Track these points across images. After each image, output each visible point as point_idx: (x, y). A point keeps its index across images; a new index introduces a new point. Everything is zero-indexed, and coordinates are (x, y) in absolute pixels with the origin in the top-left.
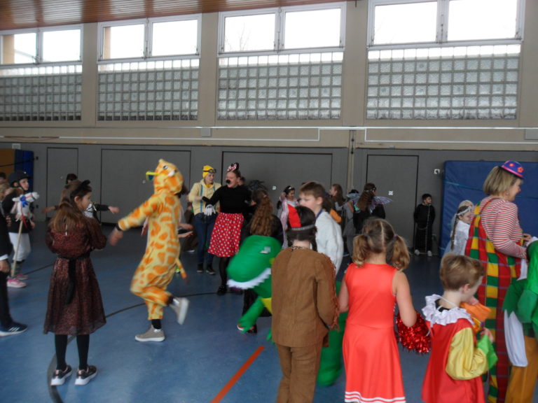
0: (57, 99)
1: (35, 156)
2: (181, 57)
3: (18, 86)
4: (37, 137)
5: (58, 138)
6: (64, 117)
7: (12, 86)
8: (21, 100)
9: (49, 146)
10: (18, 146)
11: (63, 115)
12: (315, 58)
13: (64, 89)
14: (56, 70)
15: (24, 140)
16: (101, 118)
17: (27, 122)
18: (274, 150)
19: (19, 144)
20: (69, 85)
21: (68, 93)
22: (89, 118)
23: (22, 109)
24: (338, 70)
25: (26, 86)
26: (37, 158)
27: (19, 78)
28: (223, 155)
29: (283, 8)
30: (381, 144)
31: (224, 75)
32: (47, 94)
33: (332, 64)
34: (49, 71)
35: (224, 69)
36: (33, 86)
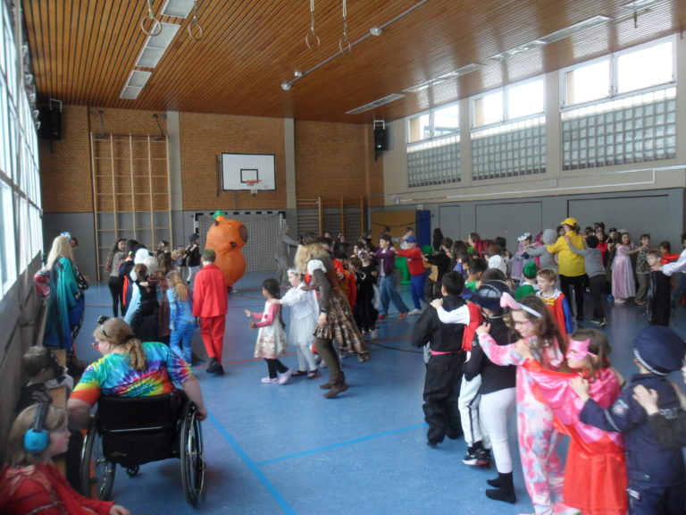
1: (432, 213)
2: (532, 117)
3: (420, 159)
5: (445, 198)
7: (416, 159)
10: (420, 207)
12: (648, 98)
13: (449, 157)
15: (424, 202)
16: (475, 179)
18: (612, 196)
20: (452, 153)
22: (466, 180)
24: (671, 107)
25: (425, 158)
27: (420, 152)
28: (568, 204)
29: (614, 53)
31: (567, 128)
32: (438, 162)
33: (666, 102)
35: (566, 122)
36: (429, 157)
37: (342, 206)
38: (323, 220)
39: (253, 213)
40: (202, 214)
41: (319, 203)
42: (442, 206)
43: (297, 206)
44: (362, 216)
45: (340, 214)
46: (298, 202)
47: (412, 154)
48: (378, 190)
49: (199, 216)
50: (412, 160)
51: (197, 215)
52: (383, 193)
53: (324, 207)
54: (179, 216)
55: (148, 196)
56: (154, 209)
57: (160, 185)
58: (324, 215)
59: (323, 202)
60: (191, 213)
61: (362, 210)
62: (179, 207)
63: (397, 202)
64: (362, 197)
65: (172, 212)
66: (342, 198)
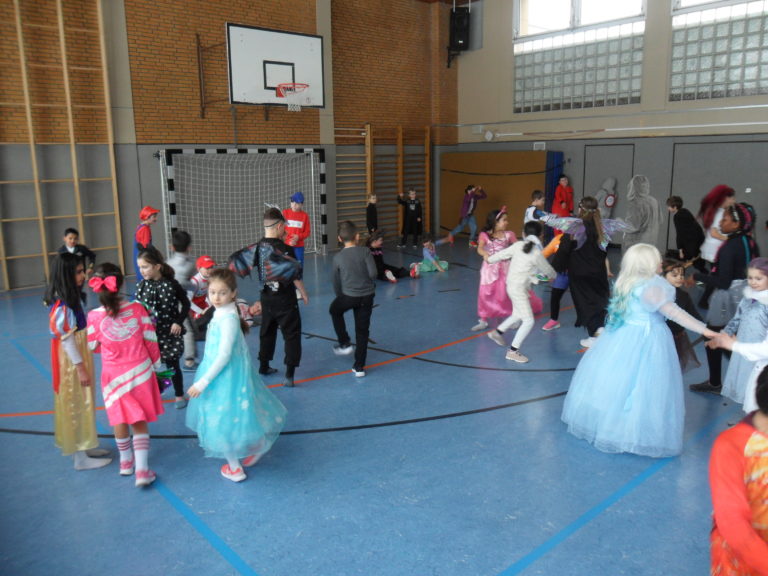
0: (601, 76)
1: (566, 158)
3: (542, 64)
4: (571, 132)
5: (603, 130)
6: (614, 101)
7: (534, 64)
8: (547, 82)
9: (588, 142)
10: (543, 146)
11: (611, 97)
13: (614, 60)
14: (602, 35)
15: (550, 137)
17: (556, 112)
19: (544, 143)
20: (621, 53)
21: (619, 65)
23: (547, 95)
25: (554, 63)
26: (569, 160)
27: (543, 52)
32: (586, 69)
34: (590, 37)
36: (565, 61)
37: (400, 141)
38: (374, 164)
39: (272, 151)
40: (180, 151)
41: (367, 135)
42: (589, 144)
43: (336, 139)
44: (428, 158)
45: (396, 156)
46: (336, 132)
47: (523, 56)
48: (450, 116)
49: (174, 156)
50: (523, 67)
51: (169, 153)
52: (456, 122)
53: (375, 142)
54: (130, 155)
55: (63, 111)
56: (77, 139)
57: (87, 88)
58: (375, 157)
59: (373, 133)
60: (154, 149)
61: (427, 151)
62: (129, 136)
63: (489, 137)
64: (428, 128)
65: (115, 145)
66: (400, 128)
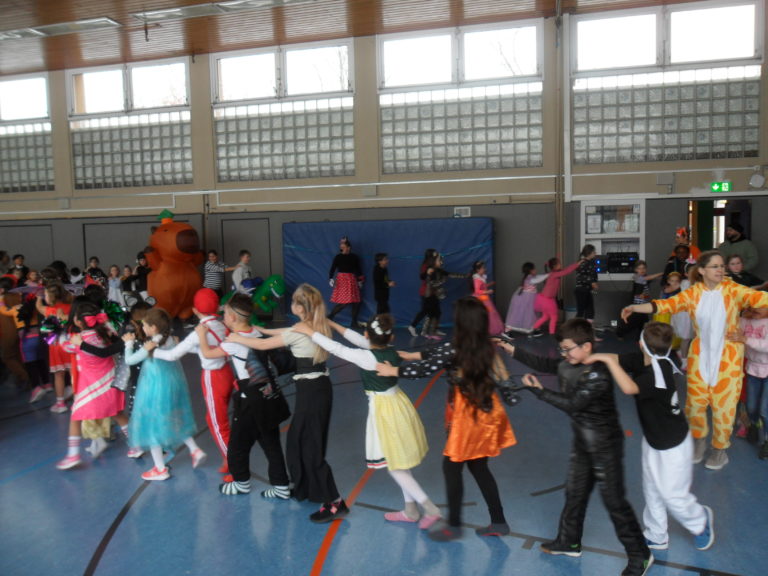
28: (84, 228)
30: (232, 208)
